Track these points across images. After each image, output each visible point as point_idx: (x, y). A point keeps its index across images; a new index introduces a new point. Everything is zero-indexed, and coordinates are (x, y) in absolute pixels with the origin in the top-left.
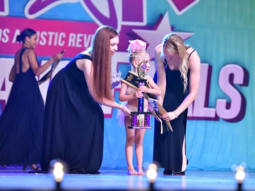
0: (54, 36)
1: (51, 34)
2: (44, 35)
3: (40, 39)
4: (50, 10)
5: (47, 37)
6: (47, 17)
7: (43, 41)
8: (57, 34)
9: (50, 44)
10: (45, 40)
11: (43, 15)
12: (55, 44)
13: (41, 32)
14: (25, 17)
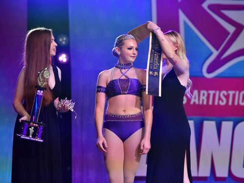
0: (234, 95)
1: (231, 93)
2: (224, 95)
3: (220, 99)
4: (230, 68)
5: (227, 97)
6: (227, 75)
7: (223, 101)
8: (237, 93)
9: (230, 103)
10: (224, 100)
11: (222, 73)
12: (236, 103)
13: (220, 91)
14: (204, 77)
